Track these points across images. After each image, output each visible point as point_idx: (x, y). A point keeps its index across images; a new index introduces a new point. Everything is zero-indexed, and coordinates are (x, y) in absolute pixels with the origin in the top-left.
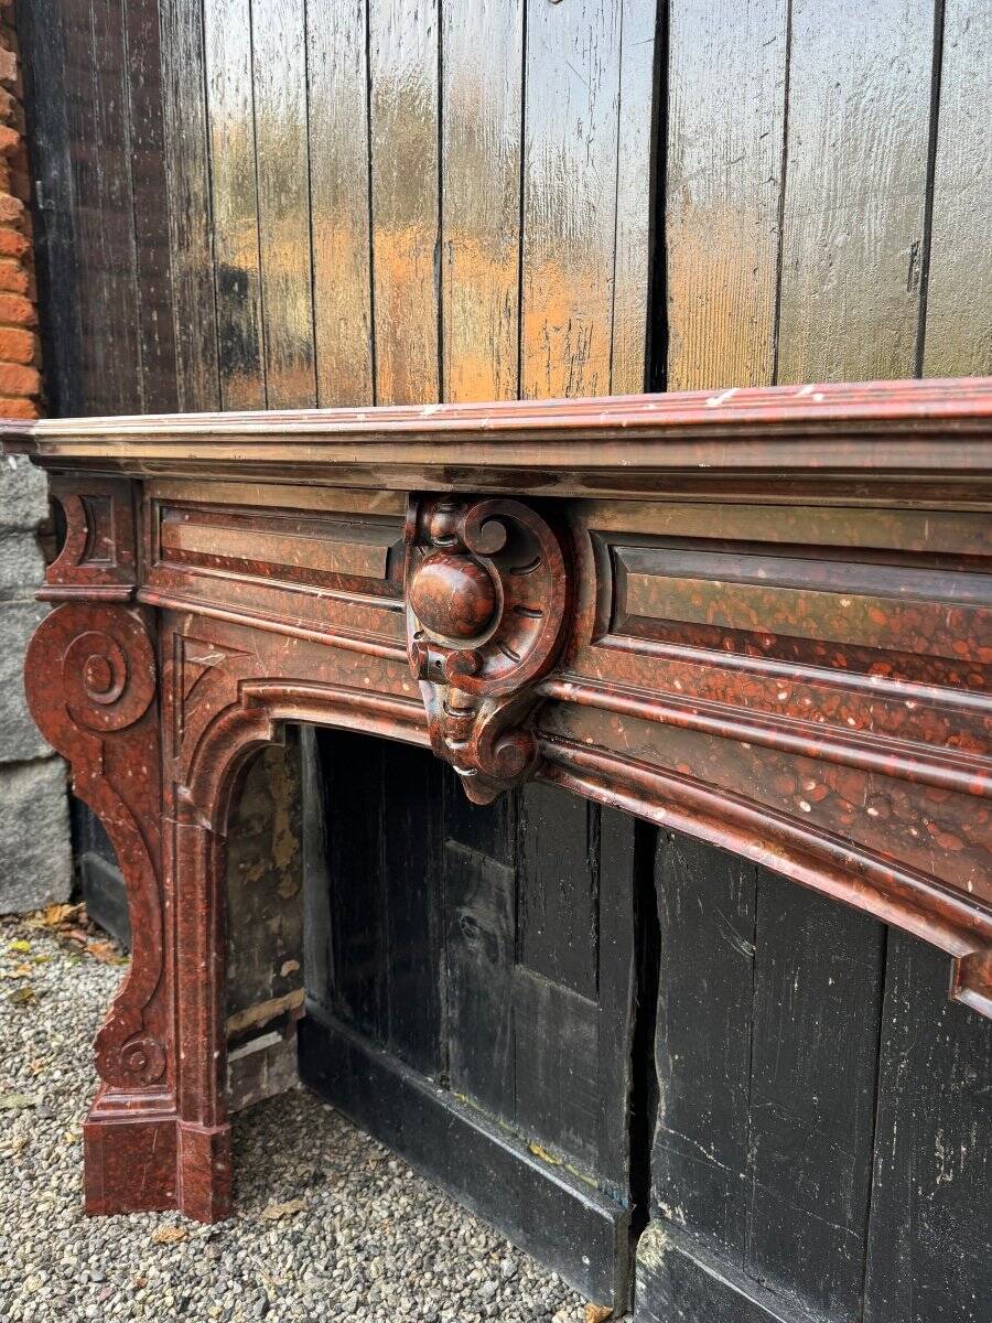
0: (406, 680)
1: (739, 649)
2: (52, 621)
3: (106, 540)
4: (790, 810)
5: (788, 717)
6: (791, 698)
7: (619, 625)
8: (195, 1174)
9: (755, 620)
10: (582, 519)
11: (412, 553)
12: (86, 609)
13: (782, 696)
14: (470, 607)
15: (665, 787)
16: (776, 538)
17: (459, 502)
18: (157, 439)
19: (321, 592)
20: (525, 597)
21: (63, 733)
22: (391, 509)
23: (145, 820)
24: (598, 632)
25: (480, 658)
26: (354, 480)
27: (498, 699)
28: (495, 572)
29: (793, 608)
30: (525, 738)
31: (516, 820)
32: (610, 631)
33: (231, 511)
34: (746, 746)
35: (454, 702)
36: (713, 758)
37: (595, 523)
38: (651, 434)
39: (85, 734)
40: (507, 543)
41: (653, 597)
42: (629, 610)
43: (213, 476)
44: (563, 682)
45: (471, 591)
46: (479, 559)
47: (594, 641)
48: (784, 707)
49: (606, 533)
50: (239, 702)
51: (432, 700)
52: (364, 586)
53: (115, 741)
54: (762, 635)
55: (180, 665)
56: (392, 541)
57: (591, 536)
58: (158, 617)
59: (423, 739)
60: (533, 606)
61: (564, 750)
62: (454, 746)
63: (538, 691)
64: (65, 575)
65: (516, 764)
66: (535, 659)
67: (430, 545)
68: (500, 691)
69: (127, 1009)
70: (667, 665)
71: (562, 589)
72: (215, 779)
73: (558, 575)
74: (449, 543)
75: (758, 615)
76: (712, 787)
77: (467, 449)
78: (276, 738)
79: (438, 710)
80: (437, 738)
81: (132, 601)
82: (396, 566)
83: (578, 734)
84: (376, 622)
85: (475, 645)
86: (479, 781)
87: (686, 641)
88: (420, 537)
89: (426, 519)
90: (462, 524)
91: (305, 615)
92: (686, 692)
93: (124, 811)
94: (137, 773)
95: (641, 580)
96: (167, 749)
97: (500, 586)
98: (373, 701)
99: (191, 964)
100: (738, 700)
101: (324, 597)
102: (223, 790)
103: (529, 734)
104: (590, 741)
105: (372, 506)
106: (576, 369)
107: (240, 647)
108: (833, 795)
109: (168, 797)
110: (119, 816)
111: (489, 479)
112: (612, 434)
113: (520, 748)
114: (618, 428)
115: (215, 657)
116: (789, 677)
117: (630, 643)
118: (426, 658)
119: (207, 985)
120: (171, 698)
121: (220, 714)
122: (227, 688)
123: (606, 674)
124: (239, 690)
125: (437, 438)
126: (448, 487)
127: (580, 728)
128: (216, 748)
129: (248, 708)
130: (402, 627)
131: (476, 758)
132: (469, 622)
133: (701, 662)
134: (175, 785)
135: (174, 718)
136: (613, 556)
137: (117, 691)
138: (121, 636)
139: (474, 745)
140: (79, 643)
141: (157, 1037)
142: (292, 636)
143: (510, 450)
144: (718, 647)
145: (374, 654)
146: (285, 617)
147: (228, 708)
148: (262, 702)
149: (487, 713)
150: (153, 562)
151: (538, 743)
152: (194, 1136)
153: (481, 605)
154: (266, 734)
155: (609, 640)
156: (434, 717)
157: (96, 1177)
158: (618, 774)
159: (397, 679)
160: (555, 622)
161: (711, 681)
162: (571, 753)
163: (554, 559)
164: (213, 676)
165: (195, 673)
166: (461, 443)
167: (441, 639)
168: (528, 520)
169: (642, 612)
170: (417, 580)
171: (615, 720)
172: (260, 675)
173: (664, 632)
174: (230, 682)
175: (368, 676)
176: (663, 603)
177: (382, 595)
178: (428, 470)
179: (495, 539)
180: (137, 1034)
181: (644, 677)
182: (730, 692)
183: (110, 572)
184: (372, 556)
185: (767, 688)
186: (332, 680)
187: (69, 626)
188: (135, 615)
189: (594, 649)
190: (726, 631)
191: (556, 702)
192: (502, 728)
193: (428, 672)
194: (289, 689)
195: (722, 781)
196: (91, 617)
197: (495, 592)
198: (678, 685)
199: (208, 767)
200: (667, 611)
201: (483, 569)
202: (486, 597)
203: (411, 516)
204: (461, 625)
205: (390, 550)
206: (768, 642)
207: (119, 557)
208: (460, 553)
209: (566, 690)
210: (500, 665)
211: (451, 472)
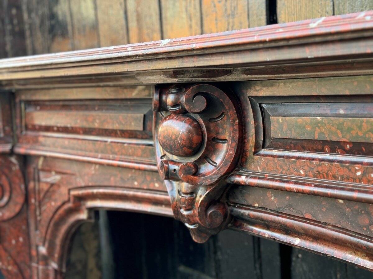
0: (157, 181)
1: (333, 151)
4: (367, 234)
5: (362, 184)
6: (363, 174)
7: (268, 143)
9: (340, 136)
10: (244, 91)
11: (157, 116)
13: (359, 174)
14: (190, 140)
15: (299, 226)
16: (347, 93)
17: (180, 87)
18: (24, 69)
19: (109, 140)
20: (217, 133)
22: (144, 94)
23: (22, 266)
24: (257, 148)
25: (196, 166)
26: (125, 82)
27: (207, 187)
28: (201, 121)
29: (360, 128)
30: (222, 207)
31: (215, 253)
32: (263, 147)
33: (61, 103)
34: (341, 201)
35: (184, 190)
36: (324, 209)
37: (252, 93)
38: (282, 43)
40: (207, 106)
41: (285, 128)
42: (273, 135)
43: (51, 86)
44: (240, 176)
45: (190, 132)
46: (193, 115)
47: (255, 153)
48: (360, 179)
49: (257, 97)
50: (68, 201)
51: (172, 190)
52: (132, 134)
53: (6, 225)
54: (345, 143)
55: (37, 184)
56: (146, 111)
57: (249, 99)
58: (25, 159)
59: (168, 212)
60: (222, 137)
61: (243, 211)
62: (185, 213)
63: (228, 181)
65: (219, 220)
66: (225, 164)
67: (166, 110)
68: (208, 182)
70: (295, 162)
71: (237, 127)
72: (58, 241)
73: (234, 121)
74: (177, 109)
75: (342, 132)
76: (324, 225)
77: (186, 60)
78: (89, 217)
79: (176, 195)
80: (176, 211)
81: (12, 153)
82: (148, 123)
83: (250, 202)
84: (140, 152)
85: (193, 159)
86: (199, 231)
87: (304, 149)
88: (162, 107)
89: (164, 97)
90: (183, 98)
91: (102, 152)
92: (306, 175)
93: (11, 262)
94: (17, 241)
95: (278, 120)
96: (32, 227)
97: (204, 128)
98: (140, 194)
100: (335, 177)
101: (112, 142)
102: (63, 247)
103: (223, 204)
104: (256, 205)
105: (134, 94)
106: (231, 20)
107: (68, 172)
109: (34, 253)
110: (9, 264)
111: (196, 75)
112: (261, 46)
113: (220, 212)
114: (264, 42)
115: (54, 178)
116: (361, 163)
117: (275, 152)
118: (168, 168)
120: (33, 201)
121: (60, 207)
122: (62, 194)
123: (263, 169)
124: (69, 194)
125: (169, 56)
126: (175, 80)
127: (252, 198)
128: (58, 225)
129: (74, 202)
130: (153, 154)
131: (197, 219)
132: (190, 148)
133: (313, 159)
134: (37, 246)
135: (35, 211)
136: (262, 109)
137: (5, 199)
138: (6, 171)
139: (196, 212)
142: (96, 163)
143: (208, 58)
144: (322, 151)
145: (139, 169)
146: (92, 154)
147: (64, 204)
148: (80, 199)
149: (201, 195)
150: (21, 132)
151: (229, 209)
153: (196, 138)
154: (83, 216)
155: (263, 151)
156: (174, 199)
158: (273, 222)
159: (152, 181)
160: (234, 145)
161: (320, 170)
162: (247, 212)
163: (231, 112)
164: (55, 188)
165: (45, 187)
166: (182, 57)
167: (175, 158)
168: (217, 94)
169: (280, 136)
170: (160, 129)
171: (269, 193)
172: (79, 185)
173: (292, 145)
174: (64, 190)
175: (136, 181)
176: (291, 130)
177: (142, 138)
178: (164, 72)
179: (201, 104)
181: (283, 169)
182: (330, 173)
184: (136, 119)
185: (350, 170)
186: (118, 184)
188: (13, 160)
189: (255, 157)
190: (325, 142)
191: (238, 185)
192: (210, 202)
193: (170, 176)
194: (95, 191)
195: (329, 221)
197: (202, 132)
198: (302, 172)
199: (54, 235)
200: (294, 134)
201: (195, 120)
202: (197, 134)
203: (156, 97)
204: (186, 150)
205: (145, 116)
206: (348, 146)
207: (4, 131)
208: (183, 113)
209: (242, 179)
210: (207, 169)
211: (176, 72)
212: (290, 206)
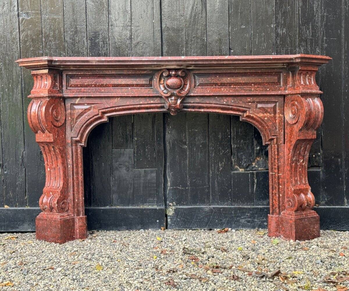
1: (216, 86)
2: (49, 101)
3: (56, 84)
4: (223, 104)
8: (82, 228)
10: (191, 72)
12: (54, 99)
13: (223, 90)
17: (179, 70)
19: (130, 88)
20: (186, 83)
21: (51, 127)
28: (182, 79)
36: (212, 100)
39: (55, 127)
40: (185, 75)
44: (191, 94)
50: (98, 114)
53: (59, 129)
55: (72, 111)
62: (174, 105)
64: (51, 91)
66: (188, 91)
67: (171, 76)
68: (184, 95)
69: (62, 193)
70: (207, 89)
71: (190, 81)
74: (176, 75)
75: (218, 81)
76: (212, 104)
78: (108, 120)
80: (170, 105)
82: (150, 82)
85: (179, 90)
87: (208, 86)
88: (169, 75)
92: (210, 92)
95: (202, 79)
96: (68, 130)
98: (143, 106)
99: (78, 178)
100: (217, 91)
104: (192, 102)
107: (99, 103)
108: (228, 101)
109: (69, 141)
117: (200, 87)
119: (82, 182)
120: (70, 118)
121: (91, 118)
123: (197, 92)
124: (99, 112)
129: (101, 115)
133: (211, 88)
134: (72, 138)
140: (53, 107)
141: (66, 200)
147: (93, 117)
148: (104, 113)
150: (67, 88)
152: (81, 218)
154: (105, 120)
155: (196, 87)
156: (169, 102)
157: (62, 234)
158: (197, 106)
159: (150, 101)
160: (190, 85)
161: (213, 90)
162: (189, 105)
164: (87, 110)
165: (80, 111)
168: (187, 72)
169: (202, 83)
171: (196, 98)
172: (106, 107)
173: (205, 85)
175: (142, 101)
176: (205, 81)
177: (147, 87)
180: (63, 200)
181: (203, 91)
183: (58, 90)
184: (147, 80)
185: (220, 89)
186: (131, 104)
187: (51, 103)
189: (194, 89)
191: (189, 96)
194: (117, 108)
195: (214, 103)
196: (55, 101)
198: (208, 91)
199: (84, 131)
204: (176, 87)
205: (150, 79)
206: (220, 84)
207: (59, 87)
210: (183, 92)
212: (203, 101)
